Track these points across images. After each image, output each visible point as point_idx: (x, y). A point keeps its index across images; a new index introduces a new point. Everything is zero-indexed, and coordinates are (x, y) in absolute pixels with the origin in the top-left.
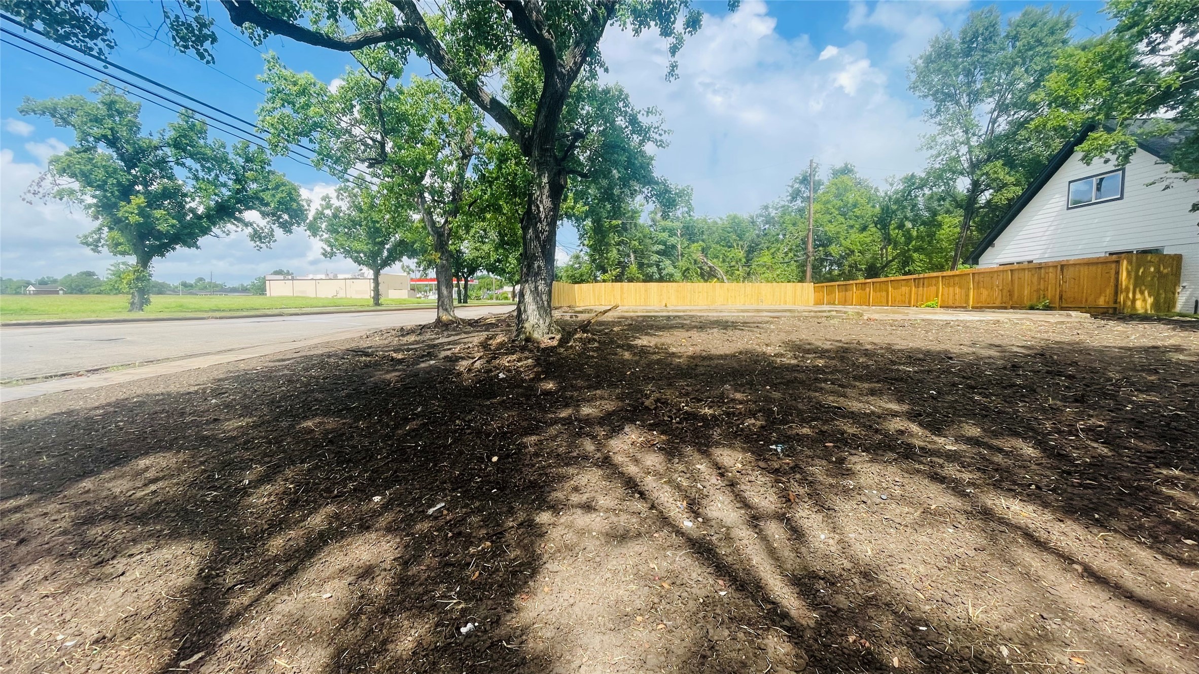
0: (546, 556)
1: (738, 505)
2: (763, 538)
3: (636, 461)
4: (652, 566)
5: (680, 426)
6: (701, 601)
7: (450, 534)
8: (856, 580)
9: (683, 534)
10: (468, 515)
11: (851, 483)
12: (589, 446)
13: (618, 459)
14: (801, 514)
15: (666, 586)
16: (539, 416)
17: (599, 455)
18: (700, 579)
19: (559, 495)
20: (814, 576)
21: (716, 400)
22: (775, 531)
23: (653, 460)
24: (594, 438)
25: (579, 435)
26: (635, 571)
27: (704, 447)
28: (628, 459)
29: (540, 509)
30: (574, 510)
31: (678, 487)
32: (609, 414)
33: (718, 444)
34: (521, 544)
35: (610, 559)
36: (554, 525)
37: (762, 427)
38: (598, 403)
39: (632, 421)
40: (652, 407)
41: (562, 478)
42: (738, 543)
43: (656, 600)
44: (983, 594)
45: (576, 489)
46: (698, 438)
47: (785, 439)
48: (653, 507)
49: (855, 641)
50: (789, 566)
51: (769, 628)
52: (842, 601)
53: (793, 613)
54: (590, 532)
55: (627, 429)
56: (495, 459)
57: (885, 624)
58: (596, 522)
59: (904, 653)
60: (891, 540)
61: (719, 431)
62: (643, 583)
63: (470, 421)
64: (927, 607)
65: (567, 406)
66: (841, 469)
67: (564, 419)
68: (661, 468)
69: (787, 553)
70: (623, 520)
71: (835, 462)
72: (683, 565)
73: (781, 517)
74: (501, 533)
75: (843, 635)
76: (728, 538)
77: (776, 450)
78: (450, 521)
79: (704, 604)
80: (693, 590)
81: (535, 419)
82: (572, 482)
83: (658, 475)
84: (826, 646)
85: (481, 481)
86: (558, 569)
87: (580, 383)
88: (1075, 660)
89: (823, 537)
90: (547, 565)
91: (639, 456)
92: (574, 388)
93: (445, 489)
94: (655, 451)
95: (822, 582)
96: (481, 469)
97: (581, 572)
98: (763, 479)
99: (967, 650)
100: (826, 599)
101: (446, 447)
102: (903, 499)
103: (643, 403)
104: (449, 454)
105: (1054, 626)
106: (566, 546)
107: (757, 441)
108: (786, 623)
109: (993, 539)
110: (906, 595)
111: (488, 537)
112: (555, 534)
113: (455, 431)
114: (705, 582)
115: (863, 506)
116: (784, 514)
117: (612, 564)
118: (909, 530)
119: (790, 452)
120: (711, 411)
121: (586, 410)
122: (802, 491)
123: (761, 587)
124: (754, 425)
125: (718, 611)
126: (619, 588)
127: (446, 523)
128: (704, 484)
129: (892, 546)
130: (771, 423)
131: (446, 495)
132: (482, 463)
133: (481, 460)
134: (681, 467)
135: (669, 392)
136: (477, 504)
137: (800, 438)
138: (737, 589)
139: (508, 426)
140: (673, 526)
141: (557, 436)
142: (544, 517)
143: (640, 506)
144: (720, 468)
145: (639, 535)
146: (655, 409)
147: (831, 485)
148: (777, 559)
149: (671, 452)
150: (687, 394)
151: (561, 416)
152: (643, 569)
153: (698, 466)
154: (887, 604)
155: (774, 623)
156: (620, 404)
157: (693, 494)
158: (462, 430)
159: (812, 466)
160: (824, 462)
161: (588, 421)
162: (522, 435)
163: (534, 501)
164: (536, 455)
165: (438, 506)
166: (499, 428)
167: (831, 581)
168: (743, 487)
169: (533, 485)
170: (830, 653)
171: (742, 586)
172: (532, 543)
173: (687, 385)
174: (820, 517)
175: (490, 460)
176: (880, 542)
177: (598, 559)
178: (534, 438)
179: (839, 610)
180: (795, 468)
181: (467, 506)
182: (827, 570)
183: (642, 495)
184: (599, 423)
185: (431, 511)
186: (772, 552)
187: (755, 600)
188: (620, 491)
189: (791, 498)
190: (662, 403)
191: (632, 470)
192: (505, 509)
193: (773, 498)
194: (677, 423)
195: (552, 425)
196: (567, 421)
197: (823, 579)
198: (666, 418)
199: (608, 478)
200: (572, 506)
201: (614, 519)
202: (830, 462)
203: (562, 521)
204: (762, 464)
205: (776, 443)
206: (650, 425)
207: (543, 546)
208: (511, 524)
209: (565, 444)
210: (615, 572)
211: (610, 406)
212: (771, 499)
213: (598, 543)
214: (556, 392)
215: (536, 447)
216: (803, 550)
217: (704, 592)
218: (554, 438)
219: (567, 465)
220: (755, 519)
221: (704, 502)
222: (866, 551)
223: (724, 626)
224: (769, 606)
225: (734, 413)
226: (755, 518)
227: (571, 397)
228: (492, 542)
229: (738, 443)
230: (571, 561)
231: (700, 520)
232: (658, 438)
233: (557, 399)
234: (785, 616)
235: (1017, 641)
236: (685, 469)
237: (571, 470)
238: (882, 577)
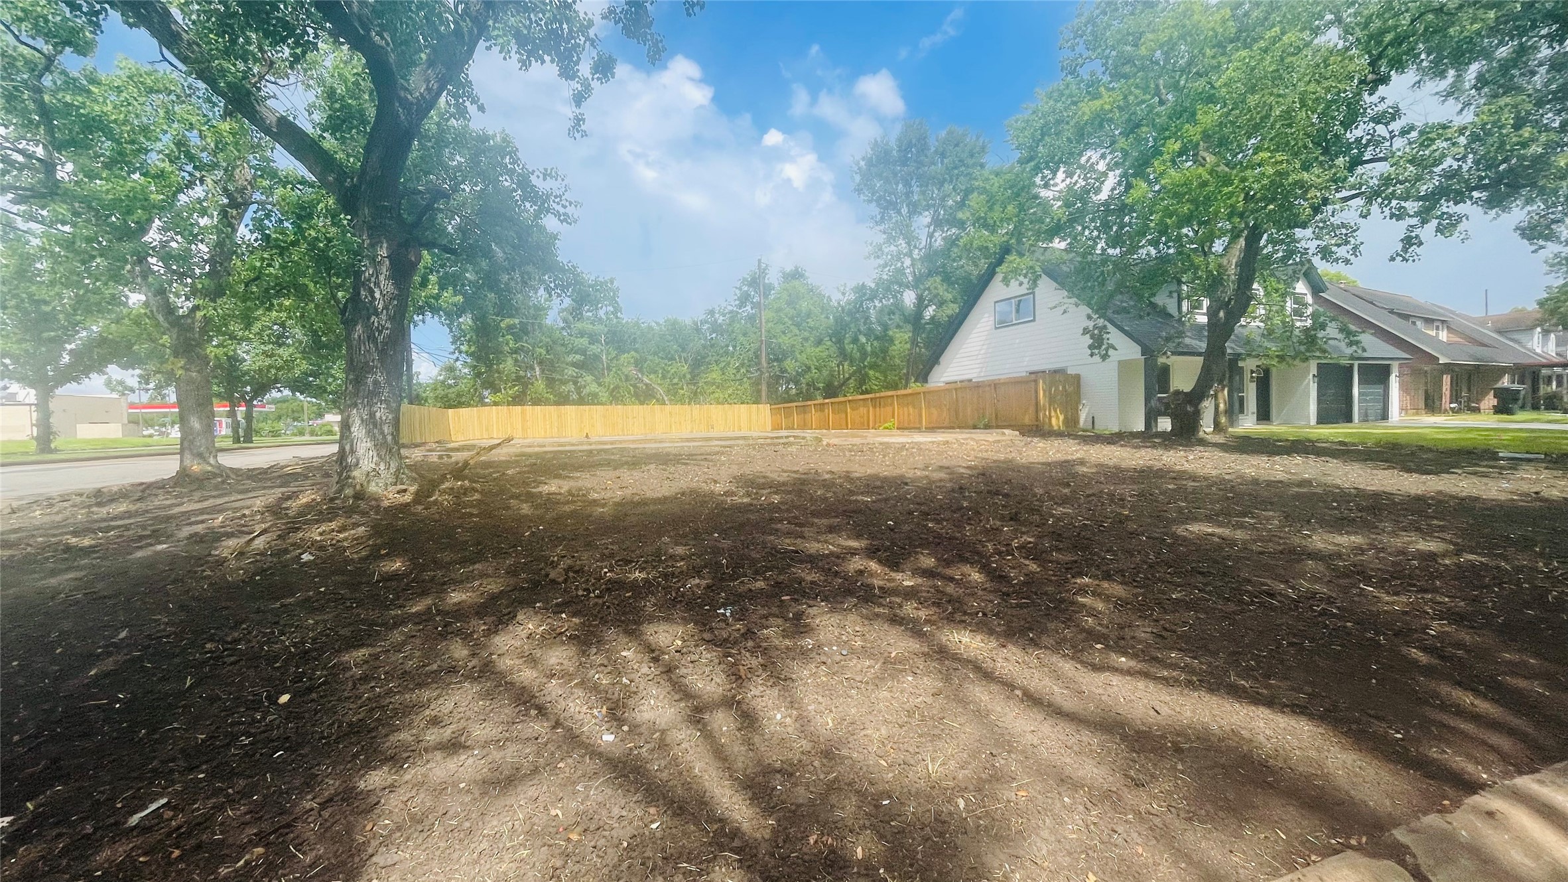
0: (374, 843)
1: (677, 697)
2: (708, 736)
3: (532, 661)
4: (553, 812)
5: (600, 601)
6: (625, 844)
7: (177, 853)
8: (816, 763)
9: (600, 755)
10: (220, 808)
11: (809, 642)
12: (459, 651)
13: (504, 664)
14: (755, 692)
15: (574, 837)
16: (373, 615)
17: (474, 662)
18: (624, 813)
19: (404, 736)
20: (769, 771)
21: (650, 559)
22: (723, 723)
23: (559, 656)
24: (466, 637)
25: (443, 636)
26: (527, 828)
27: (630, 625)
28: (521, 661)
29: (368, 766)
30: (430, 756)
31: (595, 688)
32: (494, 598)
33: (651, 619)
34: (328, 835)
35: (487, 818)
36: (392, 788)
37: (708, 587)
38: (477, 583)
39: (530, 604)
40: (560, 580)
41: (410, 709)
42: (676, 750)
43: (559, 864)
44: (940, 744)
45: (435, 722)
46: (624, 614)
47: (737, 599)
48: (557, 724)
49: (816, 842)
50: (740, 764)
51: (715, 857)
52: (801, 794)
53: (746, 826)
54: (455, 785)
55: (520, 617)
56: (285, 698)
57: (847, 809)
58: (467, 766)
59: (868, 839)
60: (852, 704)
61: (653, 600)
62: (539, 843)
63: (236, 641)
64: (891, 775)
65: (424, 593)
66: (799, 626)
67: (417, 614)
68: (570, 666)
69: (737, 750)
70: (510, 755)
71: (793, 619)
72: (600, 799)
73: (730, 702)
74: (288, 826)
75: (803, 838)
76: (663, 745)
77: (724, 615)
78: (180, 827)
79: (630, 848)
80: (614, 833)
81: (363, 622)
82: (427, 712)
83: (566, 676)
84: (784, 858)
85: (251, 743)
86: (396, 858)
87: (446, 556)
88: (1021, 793)
89: (779, 716)
90: (374, 859)
91: (538, 653)
92: (438, 564)
93: (172, 771)
94: (563, 643)
95: (778, 776)
96: (254, 721)
97: (438, 853)
98: (709, 656)
99: (928, 814)
100: (784, 797)
101: (182, 694)
102: (864, 652)
103: (547, 575)
104: (184, 707)
105: (1003, 762)
106: (413, 818)
107: (701, 606)
108: (737, 843)
109: (947, 679)
110: (868, 766)
111: (261, 838)
112: (393, 802)
113: (204, 663)
114: (631, 815)
115: (823, 668)
116: (734, 697)
117: (492, 825)
118: (870, 687)
119: (740, 616)
120: (643, 575)
121: (456, 597)
122: (754, 662)
123: (706, 803)
124: (698, 586)
125: (649, 854)
126: (501, 860)
127: (169, 835)
128: (632, 676)
129: (853, 711)
130: (720, 580)
131: (173, 783)
132: (256, 710)
133: (256, 705)
134: (599, 659)
135: (585, 555)
136: (242, 782)
137: (752, 596)
138: (675, 815)
139: (314, 640)
140: (586, 746)
141: (404, 643)
142: (376, 779)
143: (538, 727)
144: (653, 651)
145: (535, 771)
146: (565, 581)
147: (787, 648)
148: (725, 760)
149: (585, 640)
150: (612, 555)
151: (414, 610)
152: (540, 821)
153: (624, 654)
154: (849, 784)
155: (722, 848)
156: (512, 581)
157: (617, 693)
158: (217, 659)
159: (767, 627)
160: (780, 621)
161: (460, 613)
162: (339, 651)
163: (355, 756)
164: (365, 679)
165: (153, 807)
166: (295, 645)
167: (788, 772)
168: (683, 671)
169: (357, 730)
170: (789, 866)
171: (680, 808)
172: (349, 830)
173: (611, 543)
174: (775, 692)
175: (273, 700)
176: (840, 709)
177: (467, 824)
178: (363, 653)
179: (799, 806)
180: (749, 634)
181: (217, 792)
182: (784, 758)
183: (542, 710)
184: (477, 613)
185: (135, 820)
186: (720, 754)
187: (697, 823)
188: (508, 711)
189: (742, 673)
190: (577, 572)
191: (527, 675)
192: (297, 783)
193: (721, 678)
194: (597, 597)
195: (396, 625)
196: (423, 618)
197: (779, 772)
198: (580, 593)
199: (488, 695)
200: (426, 750)
201: (497, 755)
202: (786, 619)
203: (407, 777)
204: (707, 636)
205: (724, 605)
206: (557, 605)
207: (368, 828)
208: (308, 805)
209: (418, 654)
210: (496, 837)
211: (494, 586)
212: (718, 681)
213: (468, 799)
214: (406, 575)
215: (365, 667)
216: (757, 739)
217: (630, 831)
218: (398, 648)
219: (420, 686)
220: (697, 713)
221: (631, 702)
222: (826, 723)
223: (657, 873)
224: (716, 827)
225: (673, 574)
226: (698, 710)
227: (432, 579)
228: (267, 846)
229: (677, 614)
230: (419, 841)
231: (625, 728)
232: (568, 622)
233: (407, 584)
234: (736, 833)
235: (971, 787)
236: (606, 662)
237: (426, 694)
238: (844, 752)
